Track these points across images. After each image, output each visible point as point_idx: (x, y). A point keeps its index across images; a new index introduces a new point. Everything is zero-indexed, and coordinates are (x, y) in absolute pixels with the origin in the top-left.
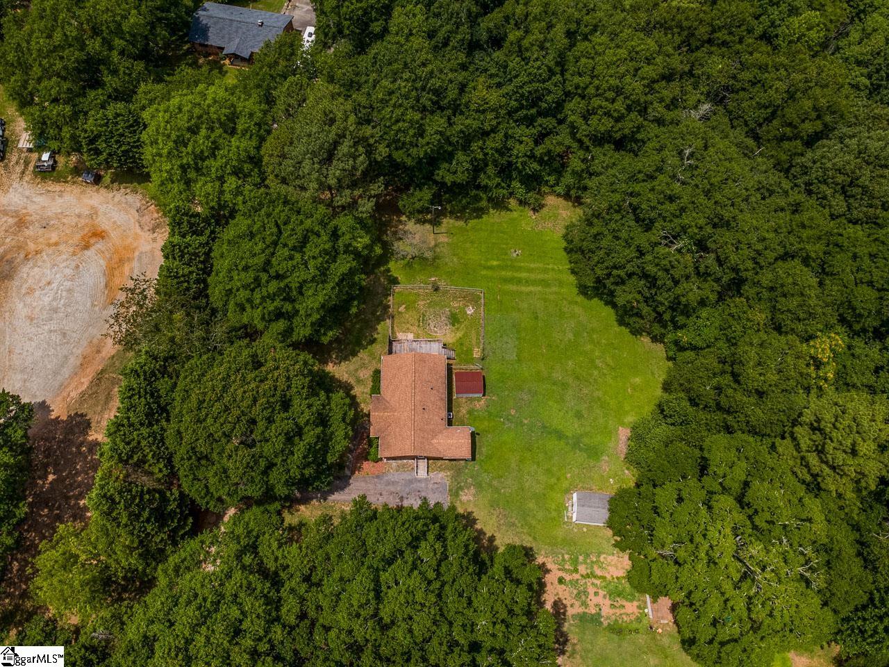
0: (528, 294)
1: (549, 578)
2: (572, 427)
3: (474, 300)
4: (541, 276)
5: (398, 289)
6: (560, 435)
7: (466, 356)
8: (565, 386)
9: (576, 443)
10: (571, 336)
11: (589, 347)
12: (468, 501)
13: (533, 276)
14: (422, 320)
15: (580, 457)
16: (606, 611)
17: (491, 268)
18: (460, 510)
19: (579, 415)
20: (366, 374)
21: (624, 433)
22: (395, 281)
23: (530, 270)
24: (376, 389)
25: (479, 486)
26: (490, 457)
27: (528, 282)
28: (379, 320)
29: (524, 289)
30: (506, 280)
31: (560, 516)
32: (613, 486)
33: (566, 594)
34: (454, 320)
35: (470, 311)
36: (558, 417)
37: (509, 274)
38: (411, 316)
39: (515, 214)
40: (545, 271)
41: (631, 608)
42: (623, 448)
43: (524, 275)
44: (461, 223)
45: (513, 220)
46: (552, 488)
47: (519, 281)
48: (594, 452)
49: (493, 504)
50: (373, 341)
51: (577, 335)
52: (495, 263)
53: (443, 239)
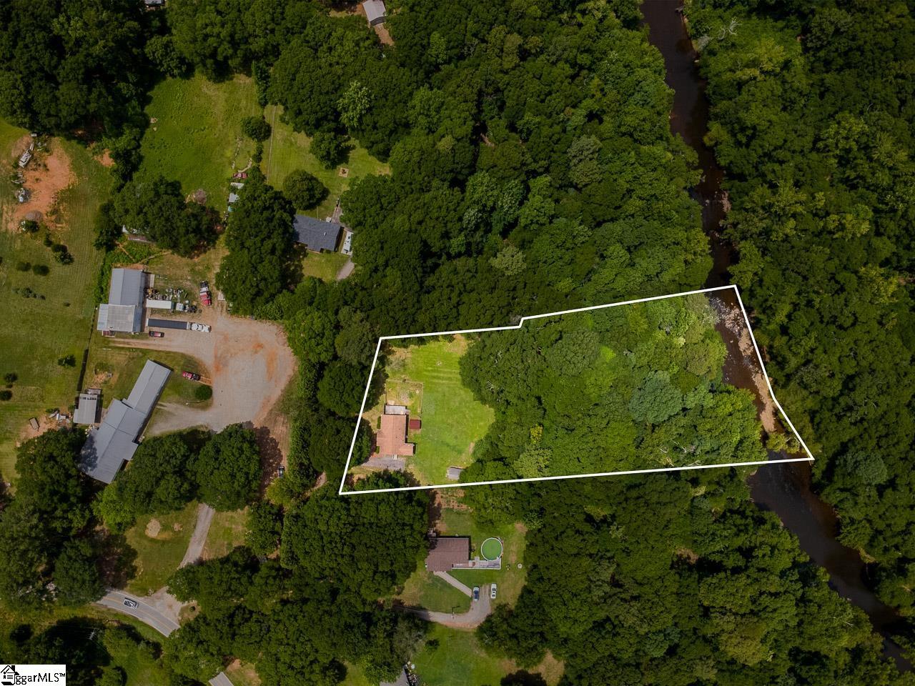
0: (443, 384)
1: (437, 496)
2: (453, 442)
3: (419, 387)
4: (449, 376)
5: (388, 380)
6: (448, 445)
7: (414, 412)
8: (452, 426)
9: (454, 448)
10: (457, 404)
11: (464, 409)
12: (411, 469)
13: (445, 375)
14: (398, 395)
15: (455, 453)
16: (456, 507)
17: (429, 371)
18: (409, 472)
19: (456, 438)
20: (375, 418)
21: (472, 445)
22: (387, 376)
23: (444, 373)
24: (379, 426)
25: (416, 463)
26: (420, 453)
27: (443, 378)
28: (381, 394)
29: (440, 381)
30: (434, 377)
31: (444, 475)
32: (465, 465)
33: (443, 501)
34: (411, 396)
35: (417, 392)
36: (449, 439)
37: (436, 374)
38: (393, 393)
39: (441, 343)
40: (451, 373)
41: (465, 507)
42: (471, 451)
43: (442, 375)
44: (417, 347)
45: (440, 346)
46: (443, 465)
47: (438, 378)
48: (460, 452)
49: (420, 470)
50: (378, 403)
51: (460, 404)
52: (430, 368)
53: (409, 355)
